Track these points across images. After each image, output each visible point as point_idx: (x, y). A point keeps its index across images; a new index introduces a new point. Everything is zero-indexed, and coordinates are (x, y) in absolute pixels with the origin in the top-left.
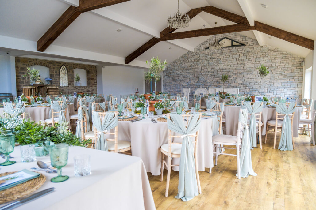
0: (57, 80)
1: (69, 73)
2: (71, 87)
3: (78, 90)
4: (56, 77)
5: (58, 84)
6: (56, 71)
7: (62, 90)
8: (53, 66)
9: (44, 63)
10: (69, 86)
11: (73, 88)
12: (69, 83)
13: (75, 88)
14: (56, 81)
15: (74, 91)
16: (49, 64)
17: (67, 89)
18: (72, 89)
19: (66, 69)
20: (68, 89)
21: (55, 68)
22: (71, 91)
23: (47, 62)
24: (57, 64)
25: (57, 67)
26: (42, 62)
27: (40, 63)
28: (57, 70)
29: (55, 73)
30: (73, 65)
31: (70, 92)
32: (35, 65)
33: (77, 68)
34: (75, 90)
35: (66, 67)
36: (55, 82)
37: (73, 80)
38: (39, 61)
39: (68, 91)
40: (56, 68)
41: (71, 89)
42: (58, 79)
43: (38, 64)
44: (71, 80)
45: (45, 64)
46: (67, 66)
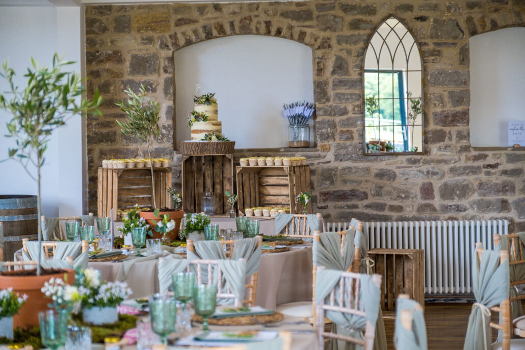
0: (344, 112)
1: (434, 67)
2: (448, 154)
3: (505, 172)
4: (337, 94)
5: (352, 138)
6: (339, 58)
7: (381, 175)
8: (322, 34)
9: (263, 18)
10: (434, 149)
11: (462, 161)
12: (432, 127)
13: (476, 158)
14: (337, 119)
15: (471, 179)
16: (294, 23)
17: (413, 170)
18: (453, 170)
19: (409, 40)
20: (424, 168)
21: (334, 42)
22: (449, 179)
23: (284, 15)
24: (349, 18)
25: (347, 32)
26: (250, 19)
27: (237, 25)
28: (349, 52)
29: (334, 72)
30: (465, 13)
31: (437, 185)
32: (209, 36)
33: (495, 26)
34: (483, 177)
35: (410, 30)
36: (333, 125)
37: (460, 109)
38: (234, 13)
39: (420, 180)
40: (339, 42)
41: (446, 168)
42: (350, 107)
43: (227, 28)
44: (450, 108)
45: (268, 24)
46: (422, 19)
